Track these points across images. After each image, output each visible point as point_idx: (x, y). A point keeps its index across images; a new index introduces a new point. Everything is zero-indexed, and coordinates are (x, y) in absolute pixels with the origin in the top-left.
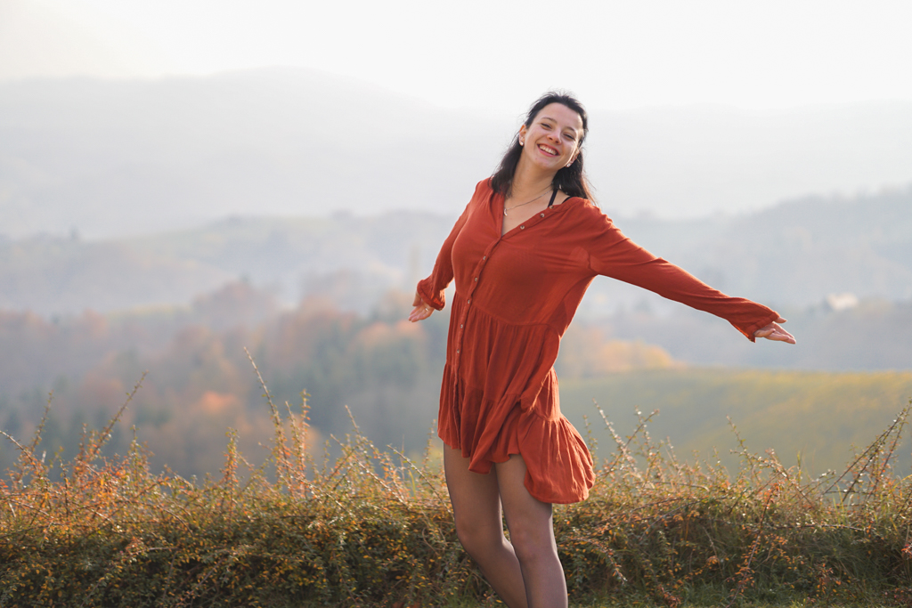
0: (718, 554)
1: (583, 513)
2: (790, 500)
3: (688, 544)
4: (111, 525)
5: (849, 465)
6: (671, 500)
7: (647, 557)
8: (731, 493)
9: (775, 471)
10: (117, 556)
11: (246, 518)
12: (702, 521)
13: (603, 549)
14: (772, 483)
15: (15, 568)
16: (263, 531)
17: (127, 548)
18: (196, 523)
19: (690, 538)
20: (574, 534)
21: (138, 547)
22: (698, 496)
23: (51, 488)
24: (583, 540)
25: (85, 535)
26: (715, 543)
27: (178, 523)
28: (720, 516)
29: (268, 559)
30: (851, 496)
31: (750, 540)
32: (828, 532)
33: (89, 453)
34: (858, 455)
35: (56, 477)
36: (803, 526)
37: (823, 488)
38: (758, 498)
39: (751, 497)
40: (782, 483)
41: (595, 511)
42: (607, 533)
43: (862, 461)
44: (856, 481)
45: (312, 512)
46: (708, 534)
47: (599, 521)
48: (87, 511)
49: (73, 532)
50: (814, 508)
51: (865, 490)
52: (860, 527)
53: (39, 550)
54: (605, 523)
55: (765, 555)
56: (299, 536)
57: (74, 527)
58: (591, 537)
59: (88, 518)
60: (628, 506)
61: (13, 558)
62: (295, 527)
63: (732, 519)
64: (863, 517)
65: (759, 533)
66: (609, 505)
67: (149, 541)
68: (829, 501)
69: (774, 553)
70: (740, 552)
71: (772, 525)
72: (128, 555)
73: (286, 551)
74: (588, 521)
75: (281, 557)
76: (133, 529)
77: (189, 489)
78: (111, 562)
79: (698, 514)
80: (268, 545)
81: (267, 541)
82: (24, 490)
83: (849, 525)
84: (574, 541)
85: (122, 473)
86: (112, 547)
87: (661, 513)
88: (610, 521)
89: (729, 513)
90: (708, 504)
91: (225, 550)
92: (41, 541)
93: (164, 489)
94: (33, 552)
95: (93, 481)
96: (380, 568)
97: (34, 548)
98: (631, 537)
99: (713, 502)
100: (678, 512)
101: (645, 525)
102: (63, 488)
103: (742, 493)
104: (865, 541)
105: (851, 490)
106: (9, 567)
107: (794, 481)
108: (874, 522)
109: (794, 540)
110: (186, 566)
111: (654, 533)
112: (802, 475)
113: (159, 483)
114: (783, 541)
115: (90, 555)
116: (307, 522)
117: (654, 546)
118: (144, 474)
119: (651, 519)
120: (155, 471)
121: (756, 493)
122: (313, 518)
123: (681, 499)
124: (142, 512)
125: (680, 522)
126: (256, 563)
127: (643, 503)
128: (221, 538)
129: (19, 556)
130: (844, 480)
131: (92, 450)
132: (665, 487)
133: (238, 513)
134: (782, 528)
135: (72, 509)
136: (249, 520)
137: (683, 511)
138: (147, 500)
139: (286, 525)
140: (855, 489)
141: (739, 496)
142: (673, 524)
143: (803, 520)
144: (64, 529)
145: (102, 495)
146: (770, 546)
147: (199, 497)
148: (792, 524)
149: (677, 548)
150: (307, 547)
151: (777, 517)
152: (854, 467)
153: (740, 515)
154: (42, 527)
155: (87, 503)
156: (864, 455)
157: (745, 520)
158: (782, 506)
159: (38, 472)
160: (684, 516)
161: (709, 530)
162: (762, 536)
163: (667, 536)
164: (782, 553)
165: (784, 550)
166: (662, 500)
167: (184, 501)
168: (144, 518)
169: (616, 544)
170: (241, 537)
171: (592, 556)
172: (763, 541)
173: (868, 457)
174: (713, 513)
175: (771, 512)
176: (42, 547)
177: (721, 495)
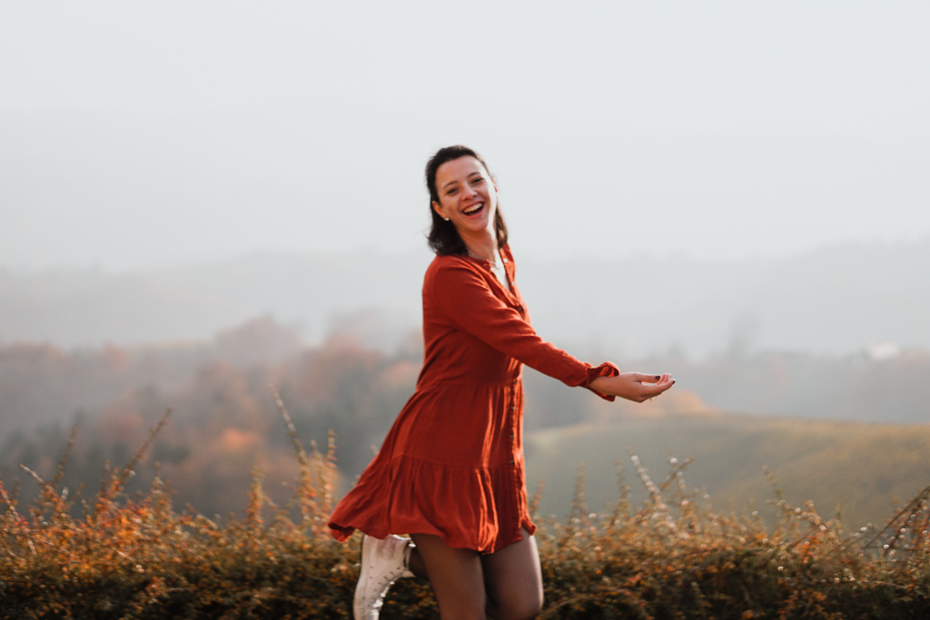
0: (754, 609)
1: (614, 562)
2: (828, 555)
3: (723, 597)
4: (131, 565)
5: (891, 520)
6: (705, 550)
7: (679, 609)
8: (768, 545)
9: (813, 524)
10: (137, 597)
11: (268, 559)
12: (737, 573)
13: (635, 601)
14: (811, 536)
15: (34, 607)
16: (286, 573)
17: (148, 589)
18: (217, 564)
19: (724, 591)
20: (605, 584)
21: (158, 587)
22: (732, 546)
23: (72, 525)
24: (614, 591)
25: (105, 574)
26: (751, 597)
27: (200, 563)
28: (756, 569)
29: (290, 602)
30: (892, 552)
31: (786, 594)
32: (869, 589)
33: (111, 490)
34: (900, 510)
35: (77, 514)
36: (842, 582)
37: (863, 543)
38: (796, 551)
39: (788, 550)
40: (821, 537)
41: (627, 561)
42: (638, 584)
43: (904, 516)
44: (897, 537)
45: (336, 555)
46: (743, 588)
47: (630, 571)
48: (107, 549)
49: (93, 570)
50: (854, 564)
51: (907, 546)
52: (901, 584)
53: (58, 588)
54: (636, 573)
55: (802, 610)
56: (324, 580)
57: (95, 566)
58: (622, 587)
59: (109, 557)
60: (661, 556)
61: (32, 596)
62: (318, 571)
63: (768, 573)
64: (905, 575)
65: (795, 588)
66: (642, 555)
67: (170, 582)
68: (869, 557)
69: (812, 608)
70: (776, 607)
71: (810, 579)
72: (148, 595)
73: (310, 594)
74: (619, 570)
75: (304, 601)
76: (154, 569)
77: (211, 529)
78: (132, 603)
79: (732, 566)
80: (291, 588)
81: (290, 583)
82: (45, 527)
83: (890, 583)
84: (605, 591)
85: (144, 511)
86: (131, 587)
87: (695, 564)
88: (641, 571)
89: (764, 566)
90: (744, 556)
91: (247, 593)
92: (60, 579)
93: (186, 528)
94: (52, 591)
95: (115, 518)
96: (405, 614)
97: (53, 587)
98: (664, 589)
99: (749, 554)
100: (712, 564)
101: (678, 576)
102: (84, 525)
103: (779, 546)
104: (907, 599)
105: (892, 547)
106: (27, 605)
107: (832, 534)
108: (916, 581)
109: (832, 596)
110: (206, 609)
111: (687, 585)
112: (842, 528)
113: (182, 522)
114: (821, 596)
115: (110, 595)
116: (332, 566)
117: (687, 598)
118: (167, 513)
119: (684, 570)
120: (177, 510)
121: (793, 546)
122: (337, 561)
123: (715, 550)
124: (163, 552)
125: (713, 574)
126: (278, 606)
127: (676, 553)
128: (243, 579)
129: (37, 595)
130: (885, 535)
131: (113, 487)
132: (699, 538)
133: (262, 555)
134: (819, 583)
135: (93, 546)
136: (271, 561)
137: (717, 562)
138: (169, 540)
139: (310, 567)
140: (897, 544)
141: (775, 548)
142: (707, 576)
143: (842, 576)
144: (85, 568)
145: (123, 533)
146: (807, 601)
147: (221, 537)
148: (831, 579)
149: (712, 601)
150: (331, 591)
151: (815, 572)
152: (895, 523)
153: (776, 568)
154: (61, 566)
155: (108, 542)
156: (906, 510)
157: (781, 573)
158: (820, 561)
159: (59, 508)
160: (719, 568)
161: (745, 583)
162: (800, 591)
163: (701, 588)
164: (820, 609)
165: (823, 606)
166: (696, 550)
167: (206, 541)
168: (165, 557)
169: (649, 595)
170: (263, 579)
171: (623, 607)
172: (800, 596)
173: (909, 512)
174: (749, 565)
175: (808, 566)
176: (62, 586)
177: (757, 548)
